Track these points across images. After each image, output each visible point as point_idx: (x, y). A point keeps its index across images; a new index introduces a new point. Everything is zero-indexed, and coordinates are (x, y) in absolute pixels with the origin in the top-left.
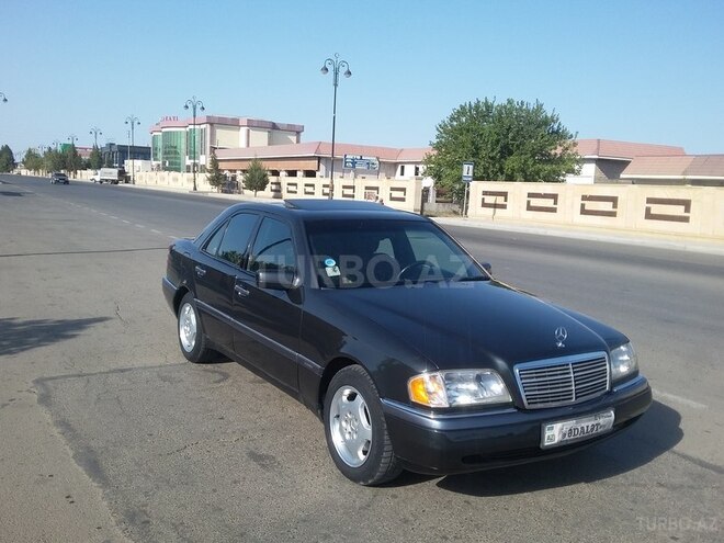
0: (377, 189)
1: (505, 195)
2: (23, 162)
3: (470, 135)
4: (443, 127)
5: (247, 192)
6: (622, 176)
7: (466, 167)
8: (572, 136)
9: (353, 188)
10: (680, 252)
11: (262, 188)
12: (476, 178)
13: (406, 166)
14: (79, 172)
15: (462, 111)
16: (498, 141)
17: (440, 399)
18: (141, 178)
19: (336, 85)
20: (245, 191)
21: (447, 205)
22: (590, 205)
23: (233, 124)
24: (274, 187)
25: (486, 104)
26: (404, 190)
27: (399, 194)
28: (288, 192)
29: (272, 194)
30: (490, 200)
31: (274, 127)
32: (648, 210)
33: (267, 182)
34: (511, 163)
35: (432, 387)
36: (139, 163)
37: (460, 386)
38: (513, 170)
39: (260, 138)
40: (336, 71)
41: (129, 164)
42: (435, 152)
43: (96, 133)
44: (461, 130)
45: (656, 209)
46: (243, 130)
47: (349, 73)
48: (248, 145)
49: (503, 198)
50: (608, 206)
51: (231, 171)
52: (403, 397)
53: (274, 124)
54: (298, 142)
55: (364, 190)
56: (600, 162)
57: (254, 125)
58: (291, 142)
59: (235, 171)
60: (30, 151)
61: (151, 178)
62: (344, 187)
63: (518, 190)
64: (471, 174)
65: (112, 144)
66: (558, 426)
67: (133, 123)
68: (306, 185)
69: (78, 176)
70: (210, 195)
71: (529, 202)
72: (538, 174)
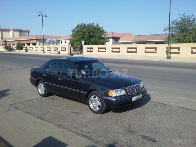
0: (57, 48)
1: (93, 48)
3: (81, 33)
4: (73, 30)
5: (17, 51)
6: (119, 42)
7: (82, 41)
8: (106, 32)
9: (50, 48)
10: (136, 60)
11: (22, 49)
12: (85, 44)
13: (62, 41)
15: (78, 26)
16: (88, 34)
17: (115, 95)
19: (42, 20)
20: (16, 50)
21: (76, 51)
22: (114, 50)
23: (8, 30)
24: (25, 49)
25: (84, 24)
26: (65, 48)
27: (64, 49)
28: (30, 50)
29: (25, 51)
30: (89, 50)
31: (21, 31)
32: (127, 50)
33: (23, 48)
34: (92, 40)
35: (113, 93)
37: (118, 92)
38: (93, 42)
39: (17, 34)
40: (42, 16)
42: (72, 37)
44: (78, 31)
45: (129, 50)
46: (11, 32)
47: (46, 16)
48: (13, 37)
49: (92, 49)
50: (118, 50)
51: (9, 44)
52: (108, 95)
53: (21, 30)
54: (29, 35)
55: (53, 49)
56: (113, 38)
57: (14, 30)
58: (27, 35)
59: (10, 44)
62: (47, 48)
63: (96, 47)
64: (84, 43)
66: (134, 97)
68: (35, 48)
70: (5, 52)
71: (99, 50)
72: (99, 42)
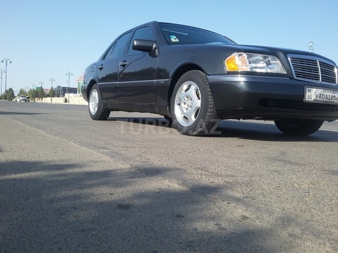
2: (18, 95)
14: (44, 98)
18: (72, 100)
36: (71, 95)
41: (67, 95)
43: (52, 80)
60: (21, 90)
61: (77, 100)
65: (59, 87)
66: (313, 90)
67: (69, 75)
69: (43, 100)
